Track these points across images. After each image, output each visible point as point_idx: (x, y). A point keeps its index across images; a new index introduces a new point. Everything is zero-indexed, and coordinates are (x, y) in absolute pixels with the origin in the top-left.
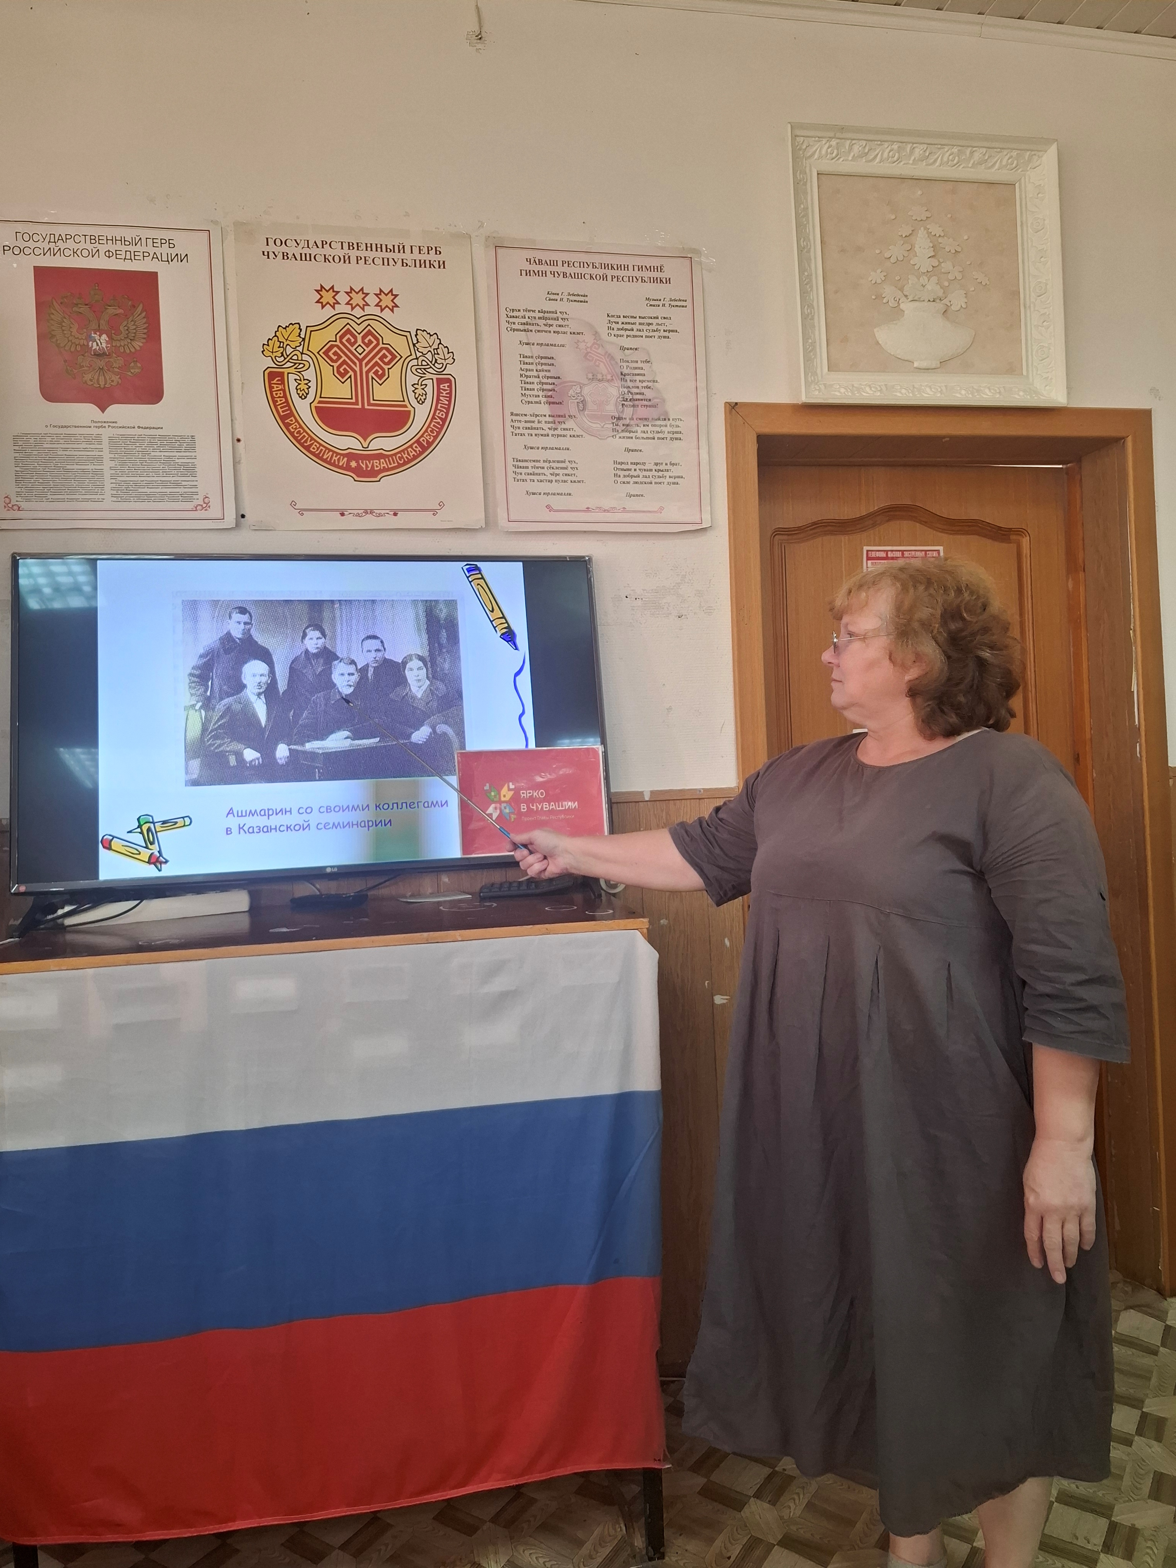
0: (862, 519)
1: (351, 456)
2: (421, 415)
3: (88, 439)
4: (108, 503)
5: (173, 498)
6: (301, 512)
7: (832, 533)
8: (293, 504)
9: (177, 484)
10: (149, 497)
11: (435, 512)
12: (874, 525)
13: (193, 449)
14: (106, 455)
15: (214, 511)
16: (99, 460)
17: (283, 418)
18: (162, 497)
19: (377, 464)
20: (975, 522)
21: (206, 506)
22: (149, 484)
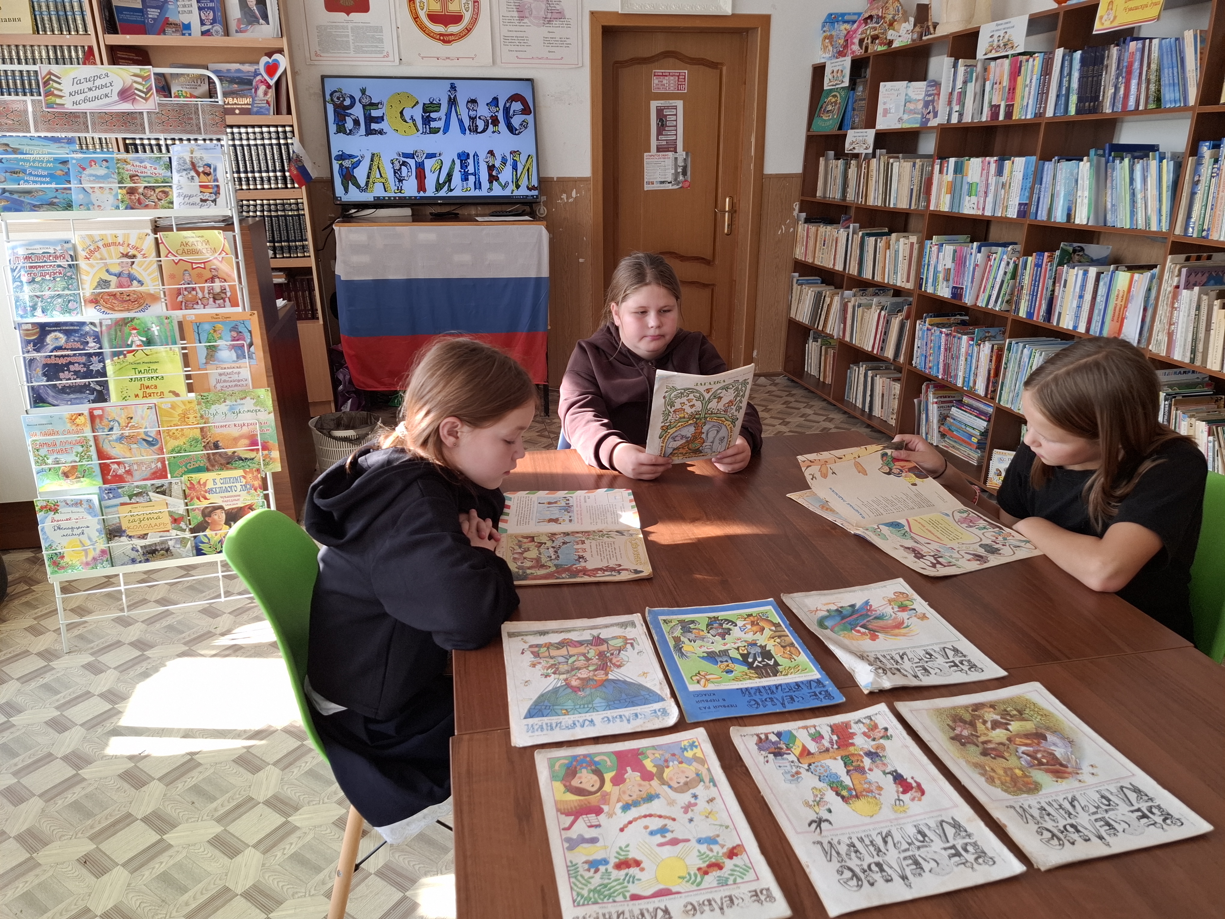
0: (653, 57)
1: (441, 35)
2: (467, 17)
3: (343, 27)
4: (352, 54)
5: (376, 52)
6: (423, 58)
7: (639, 63)
8: (419, 54)
9: (377, 47)
10: (367, 52)
11: (473, 59)
12: (658, 60)
13: (382, 32)
14: (350, 34)
15: (391, 58)
16: (348, 36)
17: (415, 19)
18: (371, 52)
19: (451, 38)
20: (703, 59)
21: (388, 56)
22: (366, 47)
